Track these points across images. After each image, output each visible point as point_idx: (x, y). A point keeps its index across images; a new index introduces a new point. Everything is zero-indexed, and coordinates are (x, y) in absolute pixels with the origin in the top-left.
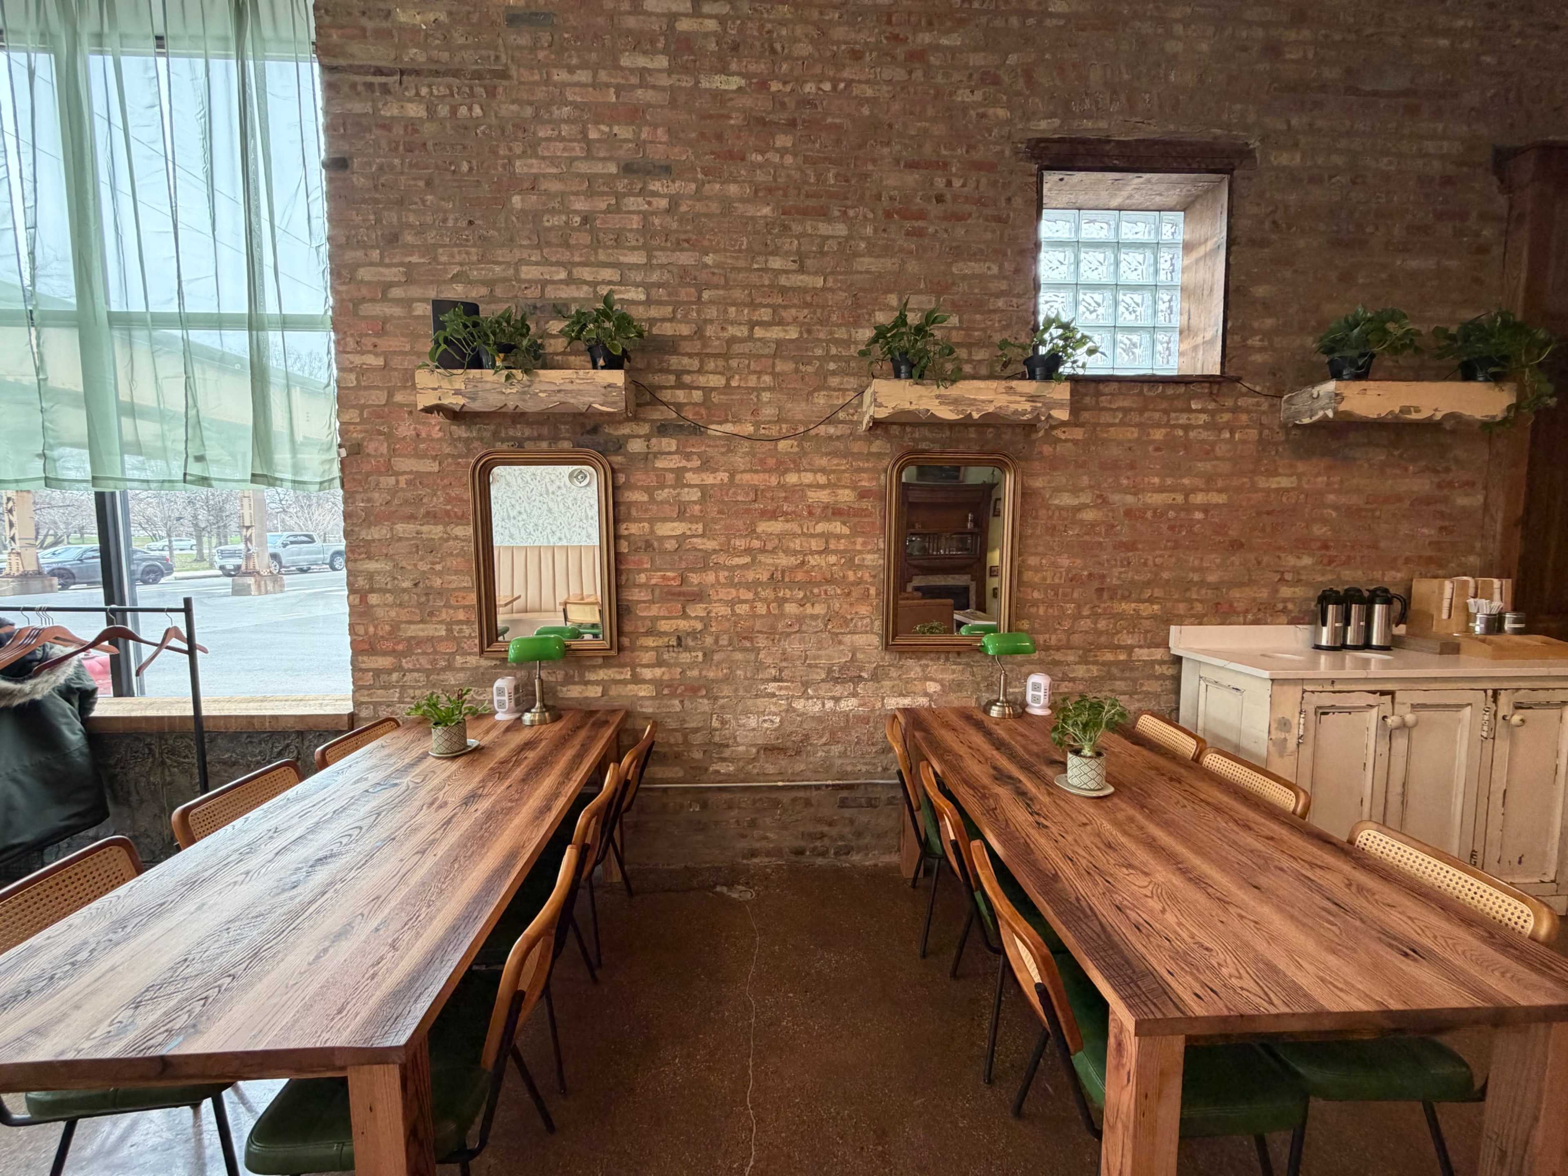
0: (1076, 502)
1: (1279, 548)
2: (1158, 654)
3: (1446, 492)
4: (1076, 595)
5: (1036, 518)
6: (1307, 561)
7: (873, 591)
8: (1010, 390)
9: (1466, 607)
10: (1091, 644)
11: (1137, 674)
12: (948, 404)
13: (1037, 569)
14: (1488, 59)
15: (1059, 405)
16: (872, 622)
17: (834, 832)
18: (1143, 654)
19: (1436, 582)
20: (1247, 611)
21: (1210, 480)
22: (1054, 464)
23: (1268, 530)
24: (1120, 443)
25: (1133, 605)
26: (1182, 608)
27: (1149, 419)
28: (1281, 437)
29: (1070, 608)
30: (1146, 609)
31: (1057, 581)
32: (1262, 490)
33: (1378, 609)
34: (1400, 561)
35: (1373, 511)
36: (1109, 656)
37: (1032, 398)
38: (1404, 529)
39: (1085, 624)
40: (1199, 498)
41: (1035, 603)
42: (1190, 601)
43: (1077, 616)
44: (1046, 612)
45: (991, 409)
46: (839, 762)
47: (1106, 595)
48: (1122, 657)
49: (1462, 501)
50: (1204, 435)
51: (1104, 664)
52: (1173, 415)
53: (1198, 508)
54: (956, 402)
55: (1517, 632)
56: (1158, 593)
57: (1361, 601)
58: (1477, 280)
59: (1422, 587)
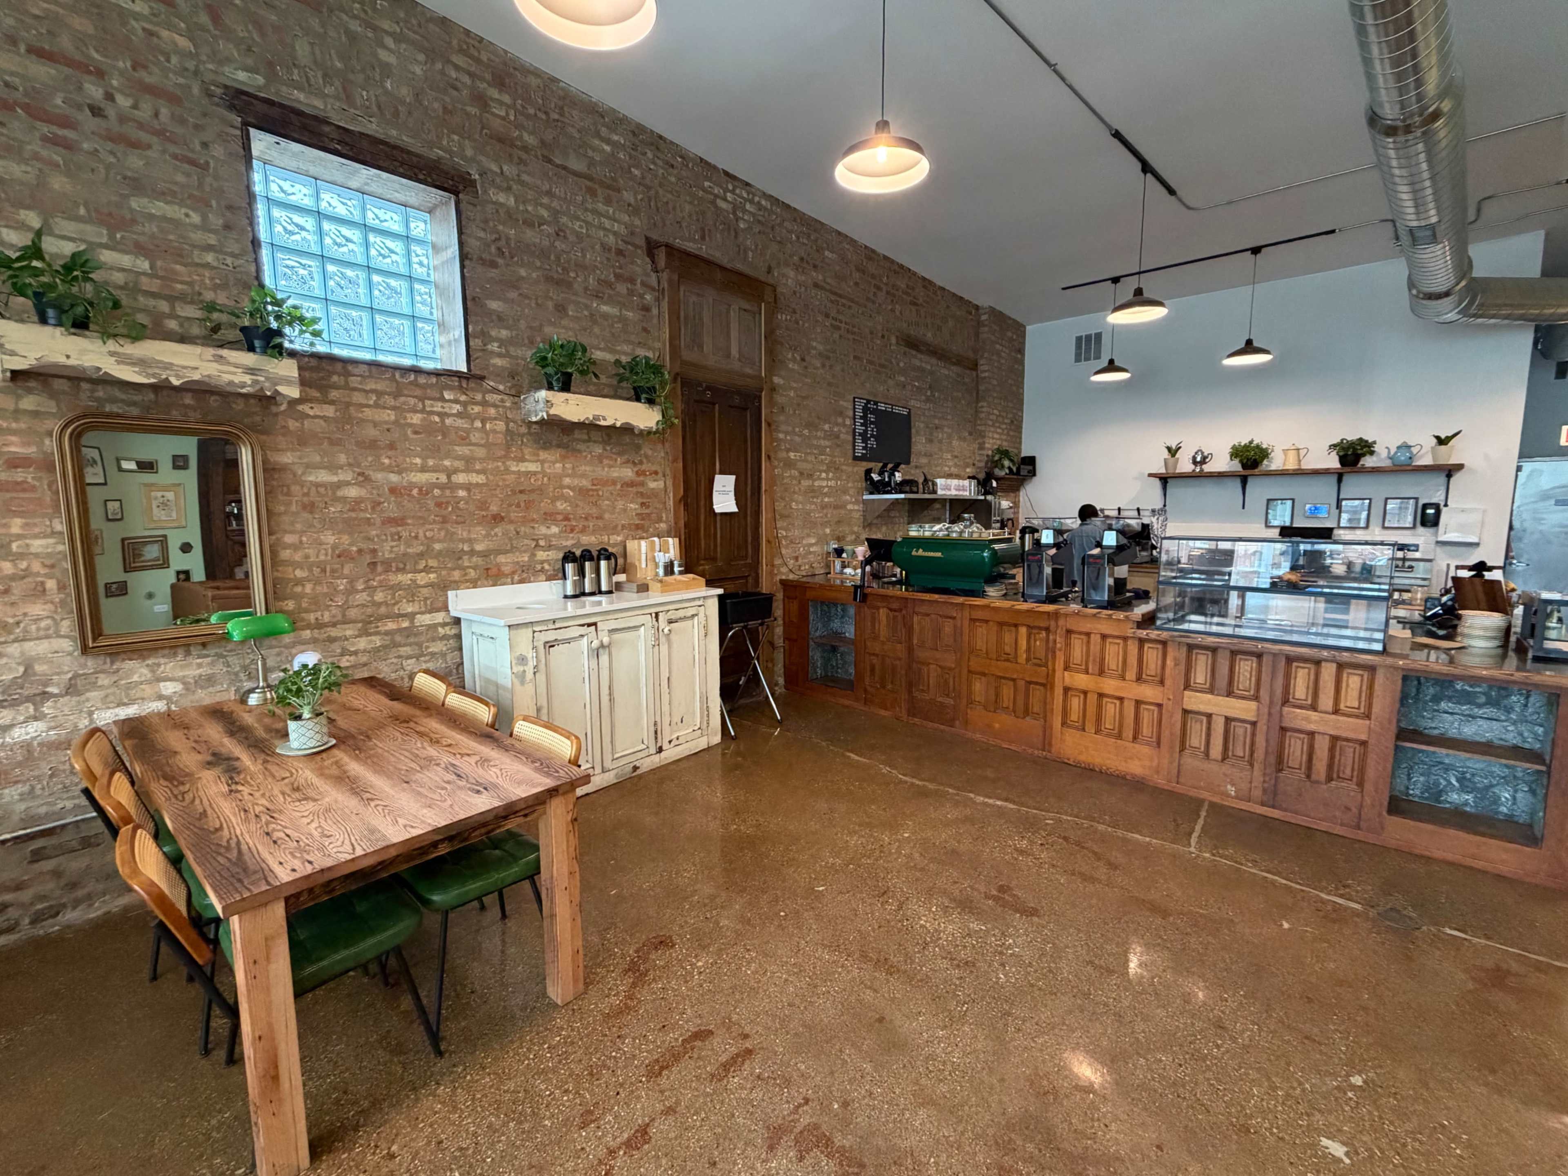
0: (335, 479)
1: (533, 520)
2: (440, 617)
3: (641, 478)
4: (346, 571)
5: (288, 494)
6: (555, 530)
7: (51, 584)
8: (220, 359)
9: (654, 557)
10: (371, 616)
11: (423, 638)
12: (133, 364)
13: (296, 547)
14: (636, 172)
15: (288, 382)
16: (56, 623)
17: (26, 896)
18: (425, 619)
19: (636, 541)
20: (514, 573)
21: (469, 464)
22: (302, 440)
23: (522, 504)
24: (375, 424)
25: (410, 576)
26: (457, 575)
27: (404, 403)
28: (524, 430)
29: (342, 585)
30: (422, 579)
31: (322, 558)
32: (514, 472)
33: (603, 564)
34: (620, 528)
35: (597, 490)
36: (391, 626)
37: (251, 371)
38: (620, 505)
39: (362, 598)
40: (461, 478)
41: (299, 582)
42: (464, 569)
43: (351, 591)
44: (313, 589)
45: (196, 376)
46: (22, 806)
47: (380, 569)
48: (405, 624)
49: (652, 485)
50: (460, 423)
51: (387, 633)
52: (428, 402)
53: (462, 486)
54: (141, 363)
55: (681, 573)
56: (432, 563)
57: (591, 559)
58: (645, 330)
59: (631, 545)
